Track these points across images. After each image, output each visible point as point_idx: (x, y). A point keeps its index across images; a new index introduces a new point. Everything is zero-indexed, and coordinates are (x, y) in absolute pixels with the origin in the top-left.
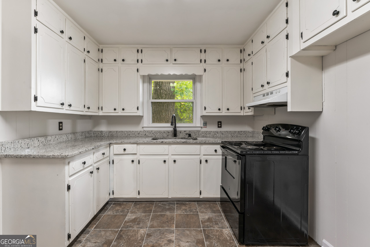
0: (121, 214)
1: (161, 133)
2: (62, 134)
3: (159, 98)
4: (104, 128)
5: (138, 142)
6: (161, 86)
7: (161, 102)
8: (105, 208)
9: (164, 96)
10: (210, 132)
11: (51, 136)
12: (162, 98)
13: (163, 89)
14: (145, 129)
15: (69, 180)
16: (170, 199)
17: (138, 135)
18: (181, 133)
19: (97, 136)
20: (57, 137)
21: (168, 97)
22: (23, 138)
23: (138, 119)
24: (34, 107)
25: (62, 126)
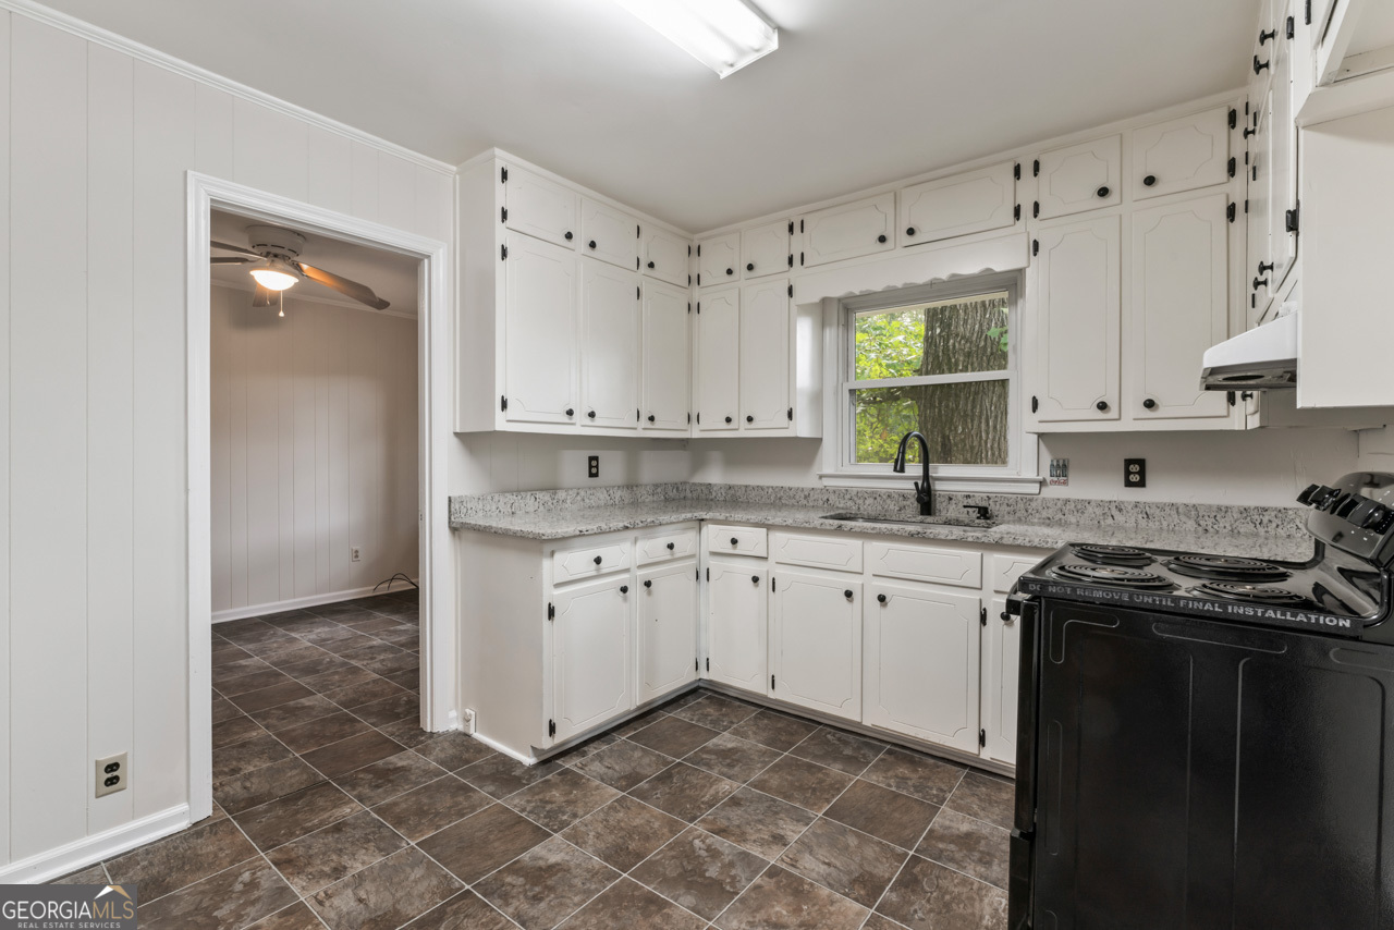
0: (708, 727)
1: (879, 499)
2: (594, 488)
3: (940, 368)
4: (715, 476)
5: (770, 522)
6: (950, 325)
7: (949, 385)
8: (682, 702)
9: (961, 358)
10: (1081, 506)
11: (567, 490)
12: (952, 369)
13: (957, 335)
14: (827, 482)
15: (551, 594)
16: (866, 728)
17: (805, 502)
18: (953, 502)
19: (698, 499)
20: (582, 493)
21: (976, 365)
22: (504, 492)
23: (804, 450)
24: (501, 423)
25: (597, 467)
